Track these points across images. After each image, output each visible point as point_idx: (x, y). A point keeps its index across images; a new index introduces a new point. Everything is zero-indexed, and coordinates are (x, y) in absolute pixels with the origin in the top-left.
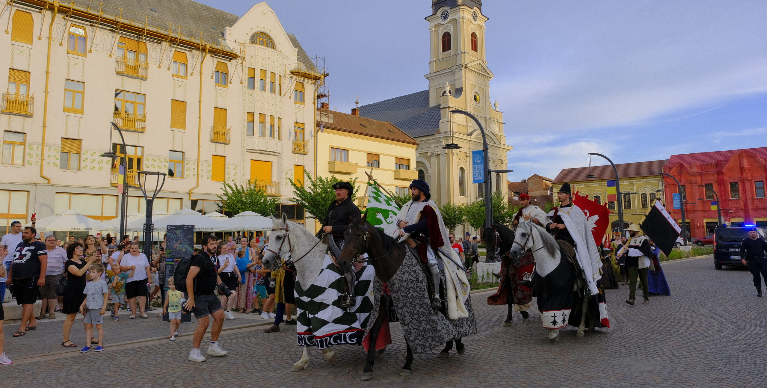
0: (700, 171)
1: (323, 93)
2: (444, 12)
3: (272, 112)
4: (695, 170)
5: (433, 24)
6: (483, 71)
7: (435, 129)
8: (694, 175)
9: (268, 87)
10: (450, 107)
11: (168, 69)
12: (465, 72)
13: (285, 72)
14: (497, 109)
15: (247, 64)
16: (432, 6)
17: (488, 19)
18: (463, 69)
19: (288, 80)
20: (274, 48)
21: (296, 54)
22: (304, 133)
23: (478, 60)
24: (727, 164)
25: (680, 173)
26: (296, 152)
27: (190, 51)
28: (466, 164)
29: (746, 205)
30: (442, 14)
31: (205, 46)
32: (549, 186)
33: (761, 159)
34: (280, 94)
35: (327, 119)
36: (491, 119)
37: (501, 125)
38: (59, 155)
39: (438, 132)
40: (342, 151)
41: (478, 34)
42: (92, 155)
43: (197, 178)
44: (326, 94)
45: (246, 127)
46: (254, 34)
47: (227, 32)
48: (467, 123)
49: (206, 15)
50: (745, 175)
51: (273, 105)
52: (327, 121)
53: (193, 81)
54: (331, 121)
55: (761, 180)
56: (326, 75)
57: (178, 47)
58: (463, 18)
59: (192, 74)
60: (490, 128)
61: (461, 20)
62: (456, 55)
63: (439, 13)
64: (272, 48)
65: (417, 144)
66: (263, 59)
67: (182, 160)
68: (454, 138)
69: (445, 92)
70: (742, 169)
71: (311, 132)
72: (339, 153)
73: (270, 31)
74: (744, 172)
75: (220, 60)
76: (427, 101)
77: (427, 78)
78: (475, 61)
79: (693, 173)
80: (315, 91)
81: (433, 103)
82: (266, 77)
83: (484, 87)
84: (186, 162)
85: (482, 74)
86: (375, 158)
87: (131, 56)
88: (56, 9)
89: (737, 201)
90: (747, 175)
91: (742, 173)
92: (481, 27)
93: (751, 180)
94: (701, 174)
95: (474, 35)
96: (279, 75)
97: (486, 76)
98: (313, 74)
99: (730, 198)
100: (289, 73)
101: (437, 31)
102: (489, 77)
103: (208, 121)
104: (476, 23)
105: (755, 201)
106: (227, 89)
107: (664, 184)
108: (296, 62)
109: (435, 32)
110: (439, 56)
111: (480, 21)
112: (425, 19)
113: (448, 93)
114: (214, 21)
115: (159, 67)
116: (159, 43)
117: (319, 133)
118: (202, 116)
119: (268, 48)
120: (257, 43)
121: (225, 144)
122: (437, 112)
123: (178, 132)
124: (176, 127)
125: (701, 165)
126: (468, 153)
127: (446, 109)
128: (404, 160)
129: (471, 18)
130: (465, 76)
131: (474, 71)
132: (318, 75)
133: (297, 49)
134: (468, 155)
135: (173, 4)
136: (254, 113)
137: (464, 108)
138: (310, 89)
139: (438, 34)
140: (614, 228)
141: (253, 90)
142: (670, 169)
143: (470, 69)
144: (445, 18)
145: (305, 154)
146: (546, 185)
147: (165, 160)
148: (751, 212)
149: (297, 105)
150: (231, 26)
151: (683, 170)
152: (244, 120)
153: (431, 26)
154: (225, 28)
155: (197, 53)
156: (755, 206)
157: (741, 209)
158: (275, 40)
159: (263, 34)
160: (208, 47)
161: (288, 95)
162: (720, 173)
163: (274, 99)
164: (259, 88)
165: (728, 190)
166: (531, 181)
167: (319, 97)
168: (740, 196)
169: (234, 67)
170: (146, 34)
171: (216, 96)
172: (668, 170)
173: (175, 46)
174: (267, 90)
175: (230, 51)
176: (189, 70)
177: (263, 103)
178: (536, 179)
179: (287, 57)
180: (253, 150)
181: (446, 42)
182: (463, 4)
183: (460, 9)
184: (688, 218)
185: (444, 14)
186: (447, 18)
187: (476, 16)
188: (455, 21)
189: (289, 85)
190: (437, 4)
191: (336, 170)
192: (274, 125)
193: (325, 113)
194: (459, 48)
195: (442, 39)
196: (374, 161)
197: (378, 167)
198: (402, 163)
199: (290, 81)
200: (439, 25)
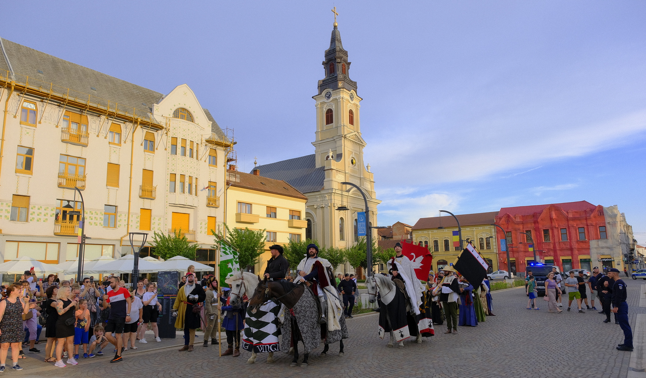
0: (522, 220)
1: (232, 158)
2: (327, 93)
3: (191, 173)
4: (518, 220)
5: (319, 102)
6: (358, 140)
7: (320, 186)
8: (518, 223)
9: (188, 152)
10: (332, 169)
11: (106, 138)
12: (344, 141)
13: (202, 141)
14: (369, 170)
15: (171, 134)
16: (318, 88)
17: (362, 99)
18: (343, 138)
19: (204, 147)
20: (192, 121)
21: (211, 126)
22: (216, 189)
23: (355, 131)
24: (541, 215)
25: (508, 222)
26: (209, 206)
27: (124, 123)
28: (345, 215)
29: (554, 247)
30: (326, 94)
31: (137, 120)
32: (409, 231)
33: (564, 212)
34: (197, 159)
35: (235, 178)
36: (364, 178)
37: (372, 183)
38: (10, 209)
39: (323, 189)
40: (247, 205)
41: (354, 111)
42: (39, 209)
43: (128, 227)
44: (234, 158)
45: (169, 185)
46: (177, 110)
47: (155, 108)
48: (346, 181)
49: (136, 93)
50: (553, 224)
51: (191, 167)
52: (235, 181)
53: (126, 147)
54: (238, 180)
55: (564, 228)
56: (235, 143)
57: (114, 119)
58: (343, 98)
59: (125, 142)
60: (363, 185)
61: (341, 100)
62: (337, 127)
63: (324, 94)
64: (191, 121)
65: (306, 199)
66: (184, 130)
67: (115, 213)
68: (335, 194)
69: (328, 157)
70: (551, 219)
71: (222, 190)
72: (244, 207)
73: (190, 108)
74: (553, 221)
75: (149, 131)
76: (314, 163)
77: (314, 145)
78: (352, 132)
79: (517, 222)
80: (226, 156)
81: (318, 165)
82: (186, 145)
83: (359, 153)
84: (118, 215)
85: (357, 143)
86: (273, 211)
87: (74, 127)
88: (13, 88)
89: (549, 244)
90: (555, 224)
91: (552, 223)
92: (357, 106)
93: (558, 228)
94: (523, 223)
95: (351, 112)
96: (197, 143)
97: (360, 144)
98: (224, 143)
99: (544, 241)
100: (204, 141)
101: (322, 108)
102: (363, 145)
103: (138, 180)
104: (353, 102)
105: (561, 244)
106: (153, 155)
107: (496, 231)
108: (211, 132)
109: (320, 108)
110: (323, 128)
111: (356, 101)
112: (313, 97)
113: (330, 157)
114: (143, 98)
115: (98, 136)
116: (98, 116)
117: (229, 190)
118: (132, 177)
119: (188, 122)
120: (178, 118)
121: (151, 199)
122: (322, 173)
123: (113, 189)
124: (111, 185)
125: (522, 216)
127: (329, 171)
128: (296, 212)
129: (349, 98)
130: (344, 144)
131: (351, 140)
132: (229, 143)
133: (212, 122)
135: (110, 84)
136: (175, 174)
137: (344, 170)
138: (221, 154)
139: (323, 110)
141: (176, 155)
142: (500, 219)
143: (348, 139)
144: (329, 97)
145: (216, 208)
146: (407, 231)
147: (101, 213)
148: (558, 252)
149: (210, 167)
150: (157, 103)
151: (510, 219)
152: (168, 180)
153: (317, 103)
154: (152, 105)
155: (129, 125)
156: (561, 247)
157: (552, 250)
158: (195, 115)
159: (184, 109)
160: (139, 120)
161: (203, 159)
162: (536, 222)
163: (192, 162)
164: (180, 154)
165: (542, 235)
166: (395, 227)
167: (229, 160)
168: (551, 239)
169: (160, 137)
170: (88, 109)
171: (145, 160)
172: (499, 219)
173: (112, 119)
174: (187, 155)
175: (157, 124)
176: (123, 139)
177: (183, 166)
178: (399, 226)
179: (203, 129)
180: (174, 204)
181: (330, 117)
182: (343, 87)
183: (340, 91)
184: (514, 257)
185: (328, 95)
186: (330, 98)
187: (353, 97)
188: (336, 101)
189: (204, 151)
190: (323, 86)
191: (242, 220)
192: (192, 184)
193: (233, 174)
194: (339, 122)
195: (326, 114)
196: (272, 213)
197: (276, 218)
198: (295, 215)
199: (205, 148)
200: (324, 103)
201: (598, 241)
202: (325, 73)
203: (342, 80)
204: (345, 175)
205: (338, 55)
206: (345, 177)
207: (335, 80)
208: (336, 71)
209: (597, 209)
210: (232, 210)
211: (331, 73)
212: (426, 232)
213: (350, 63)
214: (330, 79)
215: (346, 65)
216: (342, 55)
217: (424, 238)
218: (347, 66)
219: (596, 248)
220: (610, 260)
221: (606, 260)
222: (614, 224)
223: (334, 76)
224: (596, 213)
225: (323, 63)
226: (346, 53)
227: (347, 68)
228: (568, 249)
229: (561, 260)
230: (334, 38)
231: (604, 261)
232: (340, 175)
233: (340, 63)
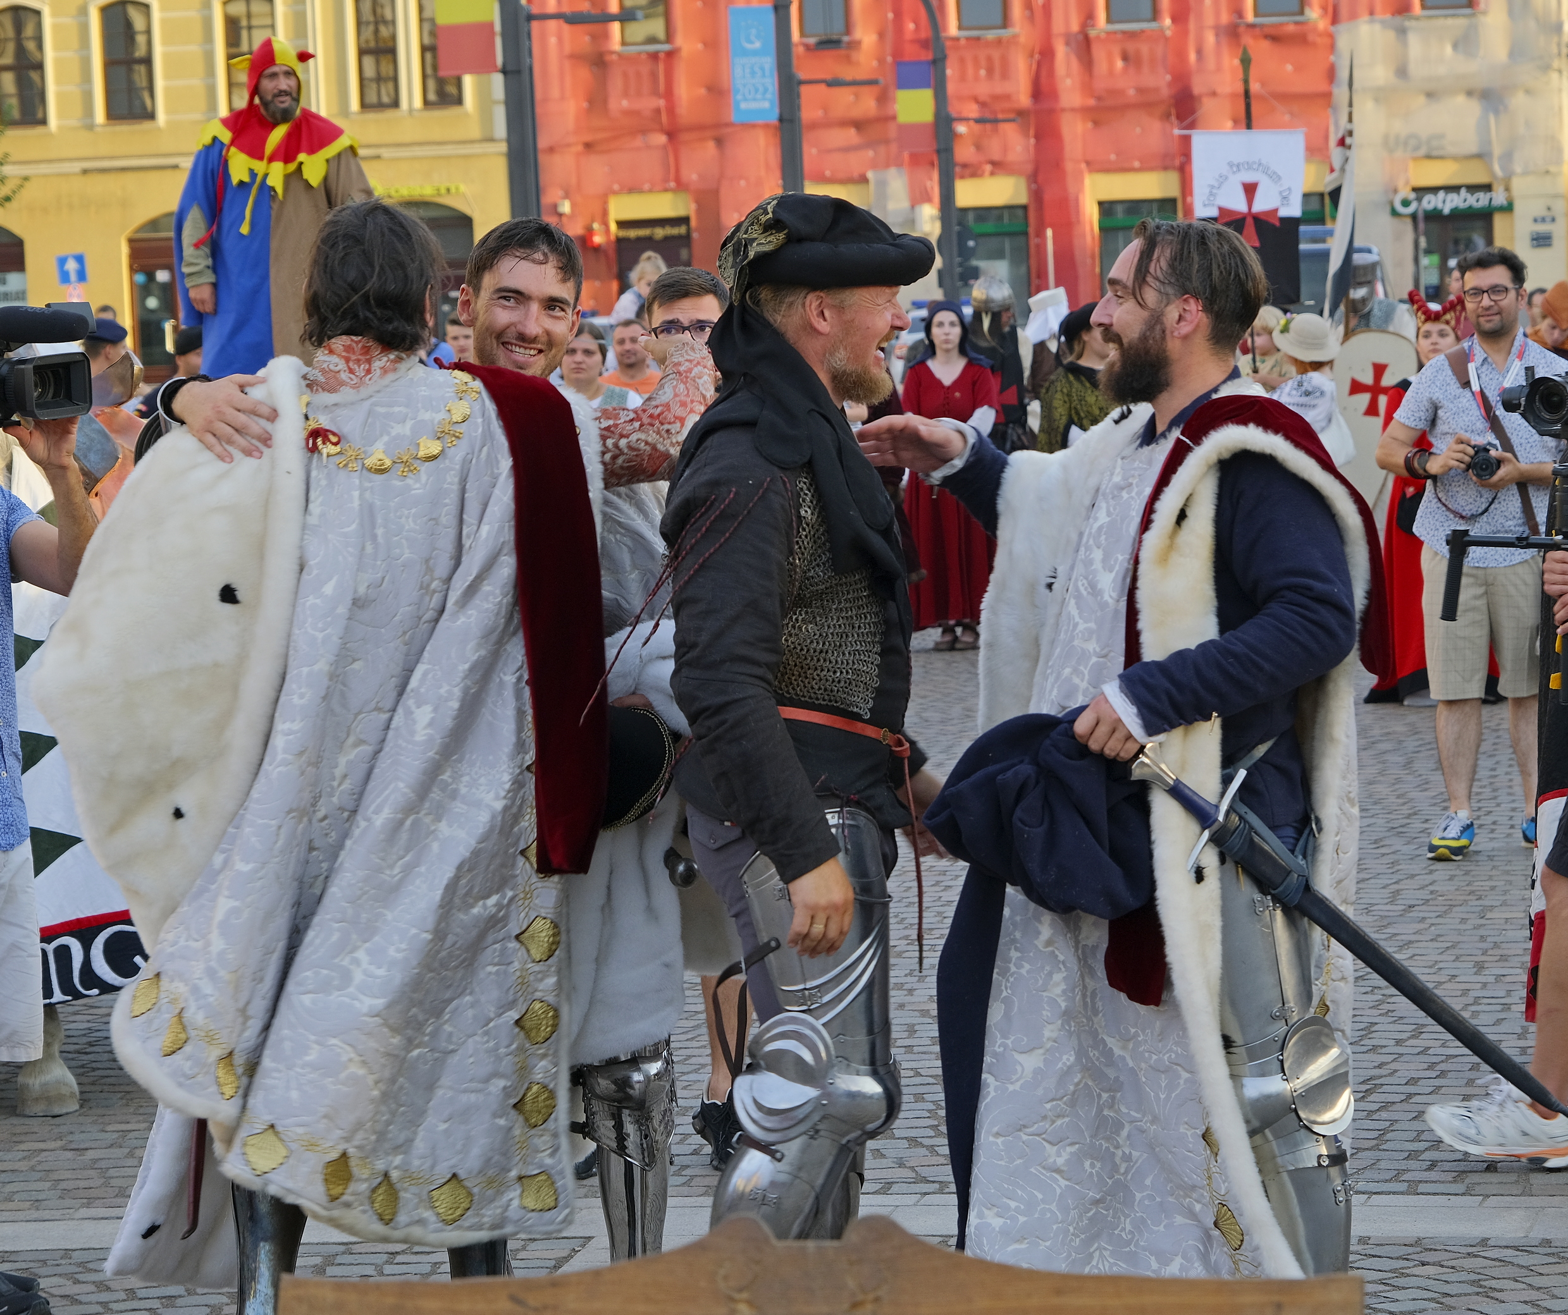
29: (1042, 84)
89: (996, 54)
105: (1099, 53)
140: (151, 277)
148: (1073, 133)
156: (1100, 85)
157: (1021, 113)
168: (1014, 12)
184: (681, 186)
201: (1402, 32)
219: (1381, 95)
220: (1479, 201)
221: (1448, 203)
228: (1145, 103)
229: (1091, 213)
231: (1434, 216)
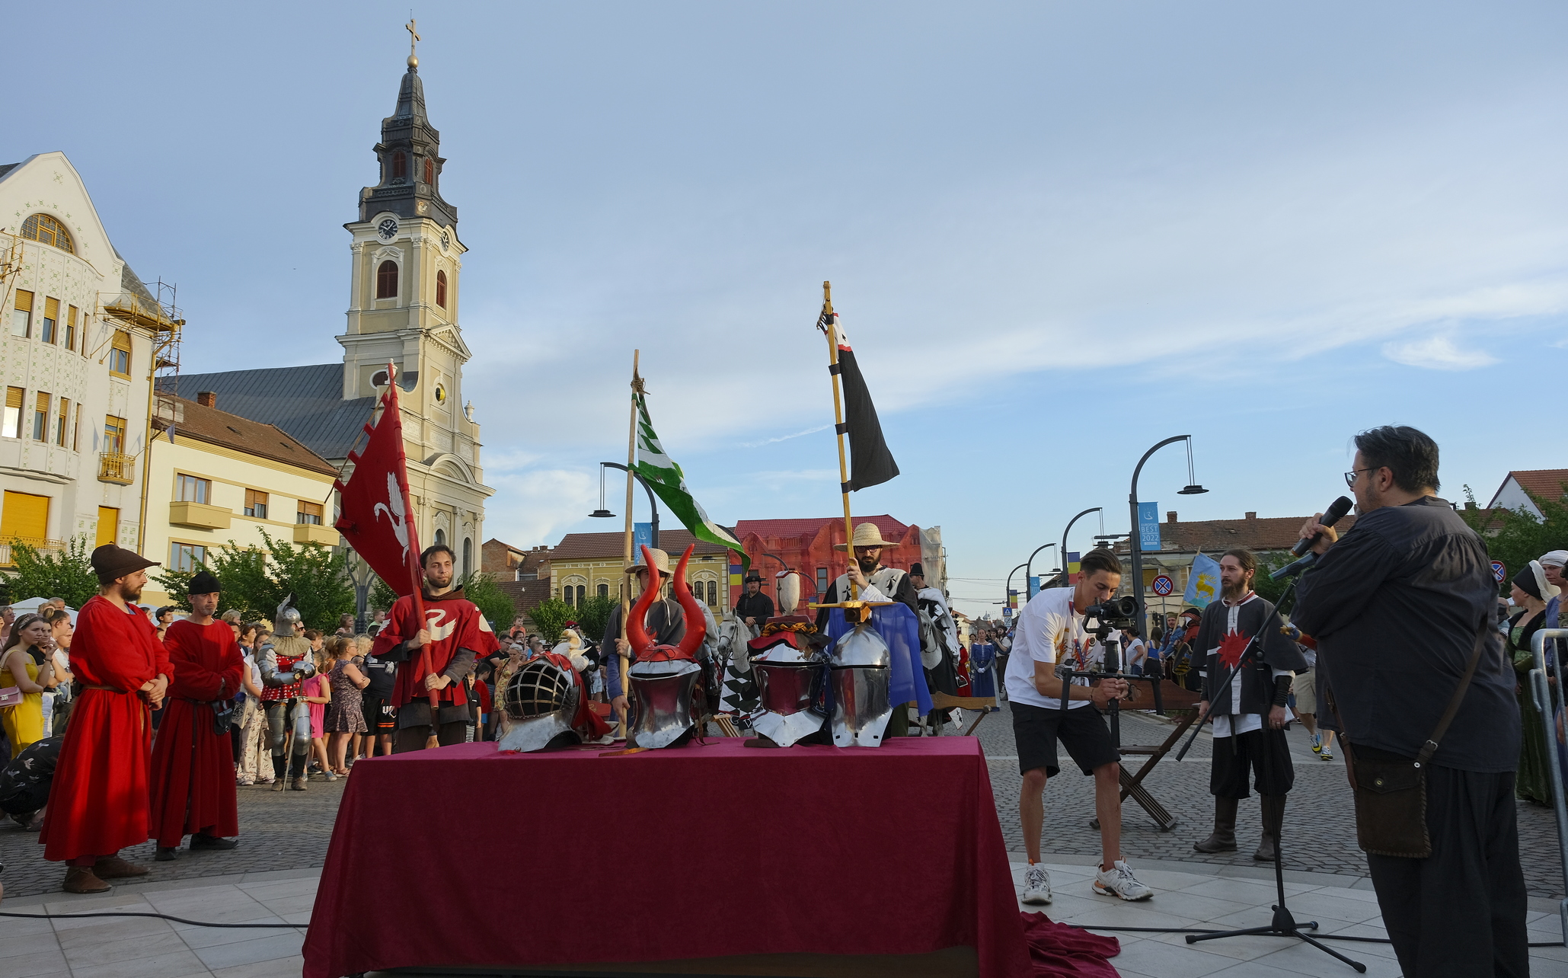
0: (779, 548)
1: (166, 358)
2: (386, 221)
3: (67, 390)
4: (773, 546)
5: (362, 240)
6: (454, 344)
9: (62, 335)
12: (424, 344)
13: (96, 307)
14: (470, 417)
15: (16, 281)
16: (360, 205)
17: (467, 250)
18: (422, 337)
19: (100, 324)
20: (71, 252)
21: (119, 271)
22: (124, 437)
23: (448, 324)
24: (815, 539)
25: (753, 550)
26: (105, 478)
30: (382, 224)
32: (517, 563)
34: (83, 354)
35: (171, 412)
36: (463, 435)
37: (477, 448)
40: (199, 481)
41: (447, 275)
44: (173, 360)
46: (33, 217)
48: (422, 440)
50: (834, 558)
51: (68, 376)
52: (171, 418)
54: (179, 418)
56: (182, 324)
58: (425, 242)
60: (459, 451)
61: (421, 244)
62: (407, 308)
63: (376, 222)
64: (67, 250)
65: (334, 475)
66: (55, 276)
70: (832, 548)
71: (139, 439)
72: (191, 487)
73: (68, 216)
74: (835, 552)
76: (338, 388)
77: (340, 343)
78: (443, 325)
79: (770, 550)
80: (154, 353)
81: (351, 393)
82: (57, 315)
83: (453, 377)
85: (452, 352)
86: (260, 500)
90: (838, 558)
91: (833, 555)
92: (455, 263)
94: (780, 554)
95: (441, 276)
96: (85, 313)
97: (457, 355)
98: (152, 317)
100: (101, 310)
101: (368, 255)
102: (464, 359)
104: (446, 254)
108: (119, 288)
109: (365, 255)
110: (369, 305)
111: (451, 253)
112: (345, 226)
117: (155, 442)
119: (66, 254)
120: (35, 238)
122: (362, 413)
125: (781, 538)
126: (422, 497)
128: (313, 506)
129: (440, 244)
130: (424, 352)
131: (439, 343)
132: (168, 322)
133: (121, 262)
134: (422, 501)
136: (23, 390)
137: (419, 411)
138: (142, 345)
139: (371, 260)
141: (28, 339)
143: (434, 340)
144: (390, 233)
145: (123, 485)
146: (513, 561)
149: (114, 378)
151: (757, 545)
153: (357, 241)
158: (80, 237)
159: (50, 219)
161: (97, 357)
162: (805, 553)
163: (72, 362)
164: (40, 337)
167: (159, 365)
174: (58, 343)
177: (47, 369)
178: (494, 549)
179: (100, 277)
180: (14, 469)
181: (388, 280)
182: (426, 215)
183: (421, 223)
185: (387, 227)
186: (393, 235)
187: (448, 242)
188: (407, 243)
189: (101, 335)
190: (373, 203)
191: (190, 521)
192: (67, 418)
193: (166, 400)
194: (413, 296)
195: (380, 271)
196: (257, 504)
197: (265, 518)
198: (309, 512)
199: (103, 328)
200: (375, 244)
202: (381, 172)
203: (426, 197)
204: (422, 424)
205: (417, 135)
206: (422, 430)
207: (408, 194)
208: (411, 174)
209: (910, 532)
210: (162, 493)
211: (396, 175)
212: (581, 565)
213: (443, 161)
214: (393, 189)
215: (433, 162)
216: (427, 139)
217: (576, 578)
218: (435, 165)
222: (934, 562)
223: (404, 183)
224: (907, 538)
225: (377, 149)
226: (434, 135)
227: (435, 170)
230: (409, 93)
232: (410, 424)
233: (421, 156)
